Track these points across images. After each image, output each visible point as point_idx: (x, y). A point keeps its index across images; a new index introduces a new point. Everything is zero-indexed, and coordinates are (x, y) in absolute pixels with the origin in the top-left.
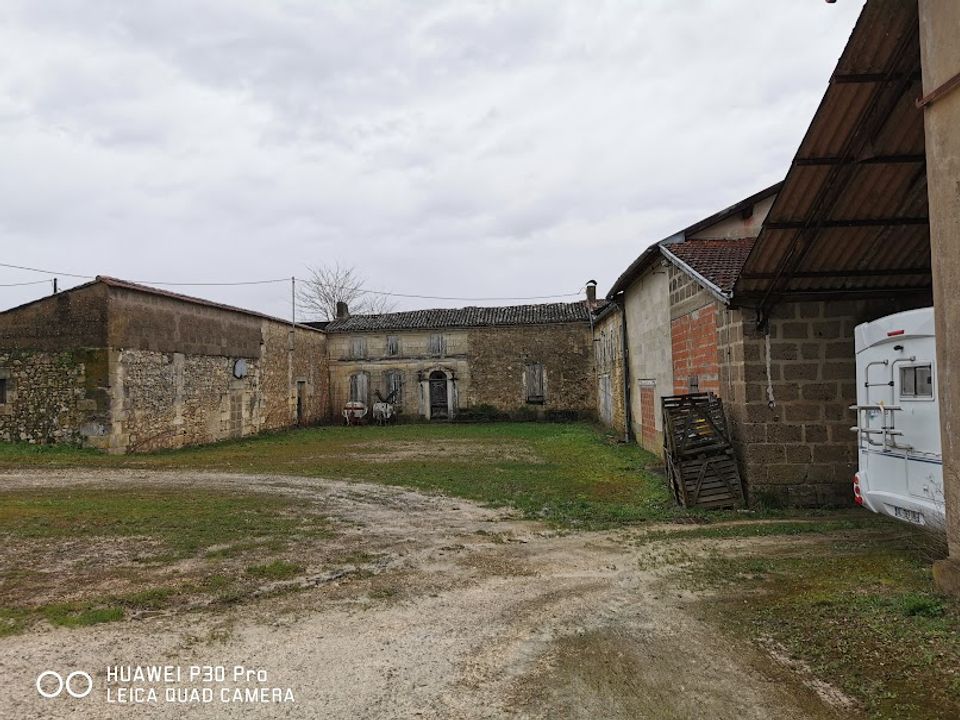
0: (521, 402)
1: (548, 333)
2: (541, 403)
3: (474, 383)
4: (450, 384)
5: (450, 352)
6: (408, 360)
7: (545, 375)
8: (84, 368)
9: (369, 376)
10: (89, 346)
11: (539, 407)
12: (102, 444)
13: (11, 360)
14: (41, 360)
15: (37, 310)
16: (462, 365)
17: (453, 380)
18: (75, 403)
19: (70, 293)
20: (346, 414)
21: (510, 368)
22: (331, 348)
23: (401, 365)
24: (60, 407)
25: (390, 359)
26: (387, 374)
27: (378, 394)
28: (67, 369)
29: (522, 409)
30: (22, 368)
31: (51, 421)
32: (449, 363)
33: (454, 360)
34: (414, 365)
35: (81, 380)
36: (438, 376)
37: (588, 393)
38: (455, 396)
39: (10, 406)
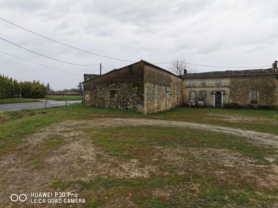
0: (249, 102)
1: (260, 79)
2: (256, 103)
3: (231, 96)
4: (222, 96)
5: (223, 85)
6: (208, 88)
7: (258, 94)
8: (137, 88)
9: (195, 93)
10: (138, 81)
11: (255, 104)
12: (142, 111)
13: (116, 85)
14: (125, 85)
15: (123, 70)
16: (227, 90)
17: (224, 94)
18: (134, 98)
19: (133, 65)
20: (190, 104)
21: (245, 91)
22: (183, 83)
23: (206, 89)
24: (130, 99)
25: (202, 87)
26: (201, 92)
27: (199, 98)
28: (132, 88)
29: (249, 105)
30: (119, 87)
31: (127, 103)
32: (222, 89)
33: (224, 88)
34: (210, 89)
35: (136, 91)
36: (218, 93)
37: (274, 100)
38: (224, 100)
39: (116, 99)
